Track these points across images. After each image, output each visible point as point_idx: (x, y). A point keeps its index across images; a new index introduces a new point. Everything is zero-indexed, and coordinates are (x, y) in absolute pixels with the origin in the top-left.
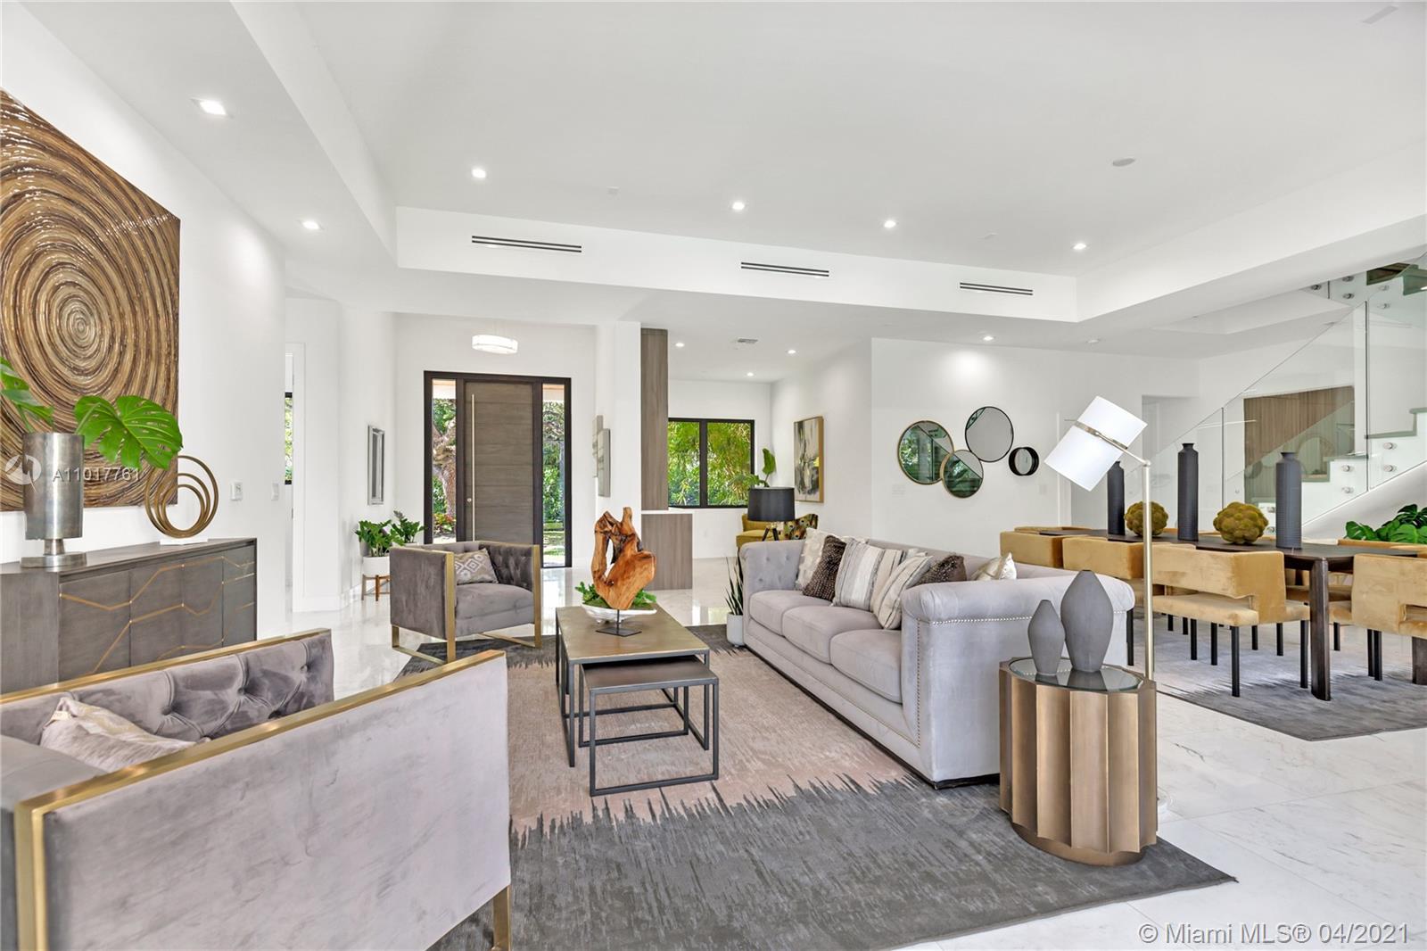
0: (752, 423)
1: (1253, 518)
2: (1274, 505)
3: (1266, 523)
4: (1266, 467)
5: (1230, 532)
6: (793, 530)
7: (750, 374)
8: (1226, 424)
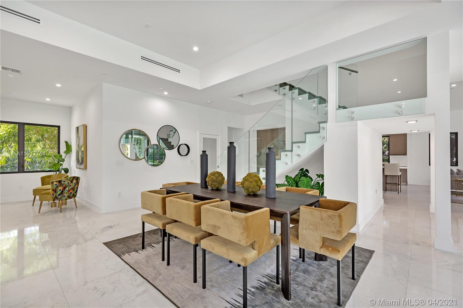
0: (59, 127)
1: (256, 182)
2: (265, 169)
3: (262, 183)
4: (262, 153)
5: (247, 189)
6: (57, 187)
7: (48, 99)
8: (250, 139)
